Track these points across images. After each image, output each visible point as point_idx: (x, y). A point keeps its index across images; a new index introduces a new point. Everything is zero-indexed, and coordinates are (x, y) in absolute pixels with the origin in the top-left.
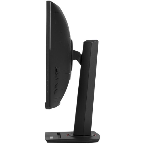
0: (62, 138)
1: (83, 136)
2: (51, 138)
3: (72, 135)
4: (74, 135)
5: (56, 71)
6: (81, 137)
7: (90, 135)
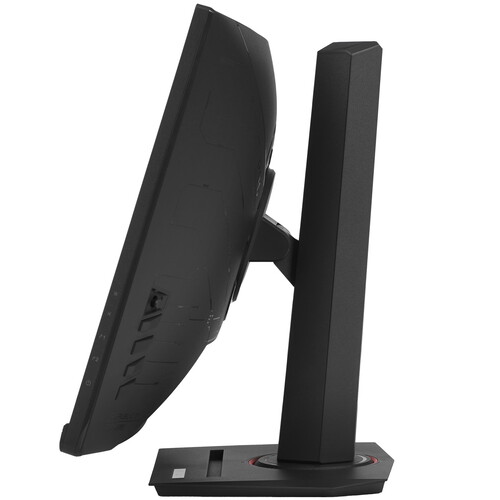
1: (318, 463)
3: (273, 460)
5: (153, 304)
6: (311, 468)
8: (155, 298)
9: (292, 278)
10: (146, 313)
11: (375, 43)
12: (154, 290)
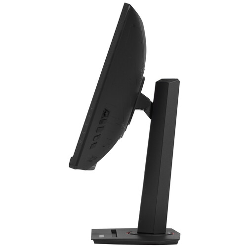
0: (119, 237)
2: (102, 236)
4: (138, 233)
5: (104, 115)
7: (164, 233)
8: (105, 112)
9: (150, 117)
10: (102, 118)
11: (177, 79)
12: (105, 109)
